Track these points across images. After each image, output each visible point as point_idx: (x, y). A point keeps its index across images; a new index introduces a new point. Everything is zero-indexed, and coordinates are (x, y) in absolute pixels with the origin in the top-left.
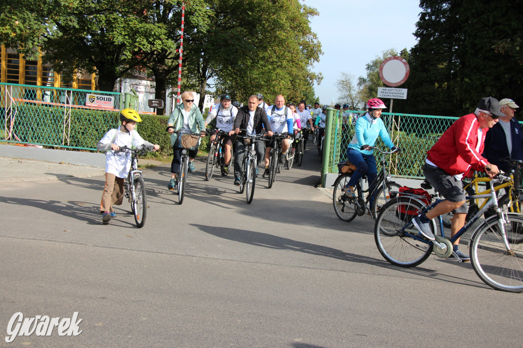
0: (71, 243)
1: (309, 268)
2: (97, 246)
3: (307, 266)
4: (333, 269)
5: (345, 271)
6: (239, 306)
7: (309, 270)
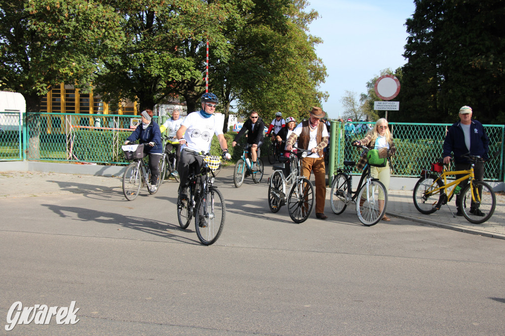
0: (123, 238)
1: (317, 252)
2: (144, 240)
3: (316, 250)
4: (338, 252)
5: (348, 254)
6: (260, 282)
7: (318, 253)
